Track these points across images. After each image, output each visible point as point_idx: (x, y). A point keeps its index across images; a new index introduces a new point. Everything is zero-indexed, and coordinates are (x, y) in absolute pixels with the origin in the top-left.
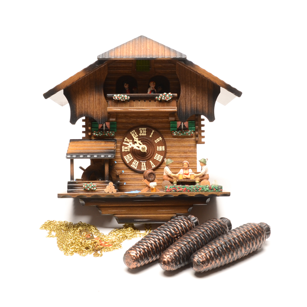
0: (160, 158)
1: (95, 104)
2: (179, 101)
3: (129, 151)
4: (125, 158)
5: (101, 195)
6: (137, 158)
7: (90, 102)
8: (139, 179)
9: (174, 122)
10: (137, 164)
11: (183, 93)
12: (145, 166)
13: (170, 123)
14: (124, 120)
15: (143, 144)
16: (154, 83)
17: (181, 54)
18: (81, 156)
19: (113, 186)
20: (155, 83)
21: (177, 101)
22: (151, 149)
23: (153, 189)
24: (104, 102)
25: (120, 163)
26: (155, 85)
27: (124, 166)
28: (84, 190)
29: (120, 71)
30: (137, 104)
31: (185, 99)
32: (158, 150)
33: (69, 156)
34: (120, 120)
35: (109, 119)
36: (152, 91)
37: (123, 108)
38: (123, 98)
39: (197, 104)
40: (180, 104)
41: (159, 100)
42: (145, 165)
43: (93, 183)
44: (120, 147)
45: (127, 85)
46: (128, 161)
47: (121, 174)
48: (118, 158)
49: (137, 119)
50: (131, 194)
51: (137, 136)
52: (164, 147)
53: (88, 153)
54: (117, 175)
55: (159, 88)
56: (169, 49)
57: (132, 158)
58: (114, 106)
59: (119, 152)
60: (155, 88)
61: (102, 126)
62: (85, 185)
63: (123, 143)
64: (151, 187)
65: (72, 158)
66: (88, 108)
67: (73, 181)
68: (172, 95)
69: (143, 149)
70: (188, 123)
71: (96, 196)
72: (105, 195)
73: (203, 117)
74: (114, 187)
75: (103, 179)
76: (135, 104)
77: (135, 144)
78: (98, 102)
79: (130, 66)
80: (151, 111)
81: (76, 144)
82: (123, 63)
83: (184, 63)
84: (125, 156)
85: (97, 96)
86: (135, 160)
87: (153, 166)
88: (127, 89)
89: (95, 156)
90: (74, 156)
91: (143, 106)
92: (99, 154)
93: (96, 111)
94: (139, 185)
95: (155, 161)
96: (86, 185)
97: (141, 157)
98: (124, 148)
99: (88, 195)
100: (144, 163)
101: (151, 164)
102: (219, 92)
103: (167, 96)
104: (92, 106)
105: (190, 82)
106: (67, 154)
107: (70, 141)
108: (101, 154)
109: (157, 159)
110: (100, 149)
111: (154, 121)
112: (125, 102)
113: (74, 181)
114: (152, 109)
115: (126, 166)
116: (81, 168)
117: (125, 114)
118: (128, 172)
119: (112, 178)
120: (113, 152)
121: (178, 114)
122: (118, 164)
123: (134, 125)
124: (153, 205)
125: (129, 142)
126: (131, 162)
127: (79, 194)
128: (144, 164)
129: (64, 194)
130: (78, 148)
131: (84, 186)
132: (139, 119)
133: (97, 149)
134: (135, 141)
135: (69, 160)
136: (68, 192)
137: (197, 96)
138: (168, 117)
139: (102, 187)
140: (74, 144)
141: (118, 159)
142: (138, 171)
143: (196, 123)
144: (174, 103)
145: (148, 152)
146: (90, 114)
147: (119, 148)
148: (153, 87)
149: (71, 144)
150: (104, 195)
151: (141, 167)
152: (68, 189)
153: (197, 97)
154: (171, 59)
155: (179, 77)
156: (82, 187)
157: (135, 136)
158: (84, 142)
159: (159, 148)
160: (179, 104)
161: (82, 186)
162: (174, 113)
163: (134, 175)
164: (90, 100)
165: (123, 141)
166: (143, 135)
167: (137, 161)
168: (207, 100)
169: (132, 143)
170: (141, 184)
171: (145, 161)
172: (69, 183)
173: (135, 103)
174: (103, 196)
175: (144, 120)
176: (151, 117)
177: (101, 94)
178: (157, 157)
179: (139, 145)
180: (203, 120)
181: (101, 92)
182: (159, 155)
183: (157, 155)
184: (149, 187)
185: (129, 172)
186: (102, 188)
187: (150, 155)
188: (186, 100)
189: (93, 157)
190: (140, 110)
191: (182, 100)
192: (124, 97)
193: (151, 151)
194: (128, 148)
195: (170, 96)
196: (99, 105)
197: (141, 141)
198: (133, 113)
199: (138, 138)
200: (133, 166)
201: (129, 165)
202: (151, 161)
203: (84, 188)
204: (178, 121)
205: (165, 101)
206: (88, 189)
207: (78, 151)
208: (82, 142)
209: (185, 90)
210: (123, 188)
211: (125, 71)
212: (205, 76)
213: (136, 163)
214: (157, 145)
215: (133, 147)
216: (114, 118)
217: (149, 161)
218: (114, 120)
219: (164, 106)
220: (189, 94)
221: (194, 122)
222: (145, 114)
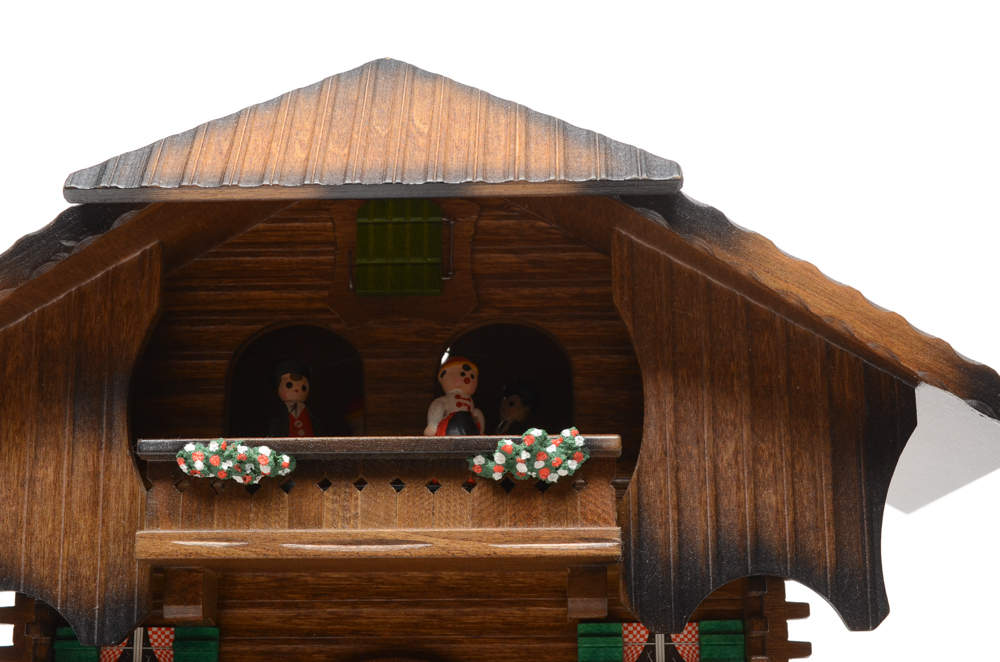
1: (69, 505)
2: (632, 489)
7: (32, 493)
9: (604, 627)
11: (662, 429)
13: (575, 631)
14: (270, 616)
16: (466, 368)
17: (644, 158)
20: (474, 370)
21: (621, 489)
24: (126, 494)
26: (474, 383)
29: (253, 293)
30: (345, 509)
31: (677, 469)
34: (243, 614)
35: (160, 607)
36: (451, 423)
37: (242, 531)
38: (249, 467)
39: (756, 507)
40: (639, 504)
41: (497, 476)
45: (297, 385)
49: (354, 605)
55: (512, 404)
56: (563, 129)
58: (190, 521)
60: (478, 398)
61: (123, 654)
66: (15, 535)
68: (588, 444)
70: (701, 633)
73: (795, 591)
76: (328, 504)
78: (88, 493)
79: (319, 263)
80: (437, 553)
82: (278, 244)
83: (666, 217)
85: (82, 451)
88: (295, 407)
91: (387, 522)
93: (73, 551)
102: (904, 422)
103: (551, 449)
104: (43, 519)
105: (706, 361)
111: (472, 619)
112: (258, 494)
114: (442, 543)
117: (280, 575)
121: (626, 576)
123: (336, 647)
132: (373, 604)
137: (755, 449)
138: (561, 595)
143: (755, 634)
144: (601, 496)
146: (28, 577)
148: (459, 391)
153: (756, 459)
154: (572, 191)
155: (630, 326)
160: (632, 508)
162: (605, 570)
164: (32, 480)
168: (825, 480)
173: (328, 501)
175: (401, 615)
176: (449, 590)
177: (110, 441)
180: (802, 611)
181: (110, 426)
188: (682, 476)
190: (363, 548)
191: (654, 478)
192: (254, 462)
195: (570, 450)
196: (94, 513)
198: (337, 569)
204: (630, 621)
205: (538, 486)
209: (675, 409)
211: (285, 294)
212: (814, 310)
216: (195, 602)
218: (193, 612)
219: (530, 520)
220: (699, 441)
221: (737, 624)
222: (410, 574)
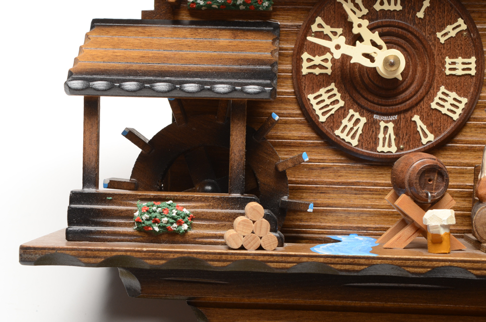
0: (457, 107)
3: (329, 72)
4: (313, 102)
5: (211, 257)
6: (363, 102)
8: (365, 190)
10: (361, 125)
12: (393, 137)
15: (390, 45)
18: (130, 85)
19: (265, 221)
22: (419, 69)
23: (437, 240)
25: (291, 123)
27: (305, 132)
28: (140, 230)
32: (448, 72)
33: (77, 84)
42: (391, 131)
43: (175, 200)
44: (292, 55)
46: (324, 114)
47: (298, 164)
48: (283, 101)
50: (345, 260)
51: (365, 11)
52: (473, 59)
53: (162, 74)
54: (280, 169)
57: (342, 103)
59: (286, 78)
62: (141, 210)
63: (309, 38)
64: (431, 231)
65: (91, 93)
67: (92, 190)
69: (392, 65)
71: (189, 260)
72: (224, 261)
74: (266, 224)
75: (222, 186)
77: (358, 42)
81: (116, 38)
84: (313, 93)
86: (351, 112)
87: (426, 136)
89: (191, 87)
90: (100, 85)
92: (207, 80)
94: (363, 213)
95: (434, 119)
96: (148, 212)
97: (376, 100)
98: (309, 60)
99: (154, 255)
100: (387, 122)
101: (419, 129)
106: (71, 75)
107: (92, 27)
108: (216, 80)
109: (444, 111)
110: (212, 60)
113: (102, 189)
115: (314, 135)
116: (131, 135)
118: (321, 157)
119: (256, 180)
120: (266, 71)
122: (282, 126)
124: (432, 306)
125: (331, 35)
126: (335, 120)
127: (113, 250)
128: (387, 127)
129: (49, 249)
130: (119, 52)
131: (137, 214)
133: (201, 60)
134: (356, 30)
135: (80, 100)
136: (70, 236)
139: (217, 220)
140: (105, 37)
141: (284, 106)
142: (363, 154)
145: (408, 80)
147: (290, 59)
149: (93, 36)
150: (224, 257)
151: (376, 140)
152: (70, 223)
156: (132, 217)
157: (355, 13)
158: (147, 29)
159: (454, 63)
161: (129, 215)
163: (343, 172)
165: (307, 31)
166: (389, 10)
167: (362, 115)
169: (343, 39)
170: (373, 207)
171: (394, 114)
172: (75, 197)
174: (216, 264)
178: (441, 103)
179: (371, 50)
182: (454, 95)
183: (443, 93)
184: (422, 231)
185: (325, 157)
186: (215, 223)
187: (417, 92)
189: (181, 89)
193: (418, 75)
194: (326, 60)
197: (381, 35)
199: (370, 20)
200: (343, 136)
201: (326, 129)
202: (416, 118)
203: (139, 222)
206: (157, 229)
207: (120, 65)
208: (140, 29)
210: (301, 220)
213: (358, 121)
214: (444, 51)
215: (351, 58)
217: (408, 115)
